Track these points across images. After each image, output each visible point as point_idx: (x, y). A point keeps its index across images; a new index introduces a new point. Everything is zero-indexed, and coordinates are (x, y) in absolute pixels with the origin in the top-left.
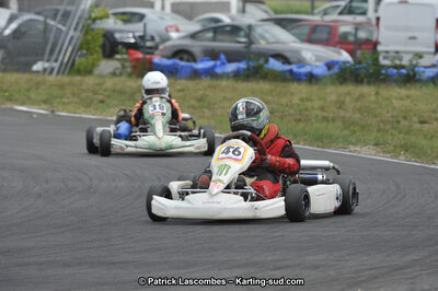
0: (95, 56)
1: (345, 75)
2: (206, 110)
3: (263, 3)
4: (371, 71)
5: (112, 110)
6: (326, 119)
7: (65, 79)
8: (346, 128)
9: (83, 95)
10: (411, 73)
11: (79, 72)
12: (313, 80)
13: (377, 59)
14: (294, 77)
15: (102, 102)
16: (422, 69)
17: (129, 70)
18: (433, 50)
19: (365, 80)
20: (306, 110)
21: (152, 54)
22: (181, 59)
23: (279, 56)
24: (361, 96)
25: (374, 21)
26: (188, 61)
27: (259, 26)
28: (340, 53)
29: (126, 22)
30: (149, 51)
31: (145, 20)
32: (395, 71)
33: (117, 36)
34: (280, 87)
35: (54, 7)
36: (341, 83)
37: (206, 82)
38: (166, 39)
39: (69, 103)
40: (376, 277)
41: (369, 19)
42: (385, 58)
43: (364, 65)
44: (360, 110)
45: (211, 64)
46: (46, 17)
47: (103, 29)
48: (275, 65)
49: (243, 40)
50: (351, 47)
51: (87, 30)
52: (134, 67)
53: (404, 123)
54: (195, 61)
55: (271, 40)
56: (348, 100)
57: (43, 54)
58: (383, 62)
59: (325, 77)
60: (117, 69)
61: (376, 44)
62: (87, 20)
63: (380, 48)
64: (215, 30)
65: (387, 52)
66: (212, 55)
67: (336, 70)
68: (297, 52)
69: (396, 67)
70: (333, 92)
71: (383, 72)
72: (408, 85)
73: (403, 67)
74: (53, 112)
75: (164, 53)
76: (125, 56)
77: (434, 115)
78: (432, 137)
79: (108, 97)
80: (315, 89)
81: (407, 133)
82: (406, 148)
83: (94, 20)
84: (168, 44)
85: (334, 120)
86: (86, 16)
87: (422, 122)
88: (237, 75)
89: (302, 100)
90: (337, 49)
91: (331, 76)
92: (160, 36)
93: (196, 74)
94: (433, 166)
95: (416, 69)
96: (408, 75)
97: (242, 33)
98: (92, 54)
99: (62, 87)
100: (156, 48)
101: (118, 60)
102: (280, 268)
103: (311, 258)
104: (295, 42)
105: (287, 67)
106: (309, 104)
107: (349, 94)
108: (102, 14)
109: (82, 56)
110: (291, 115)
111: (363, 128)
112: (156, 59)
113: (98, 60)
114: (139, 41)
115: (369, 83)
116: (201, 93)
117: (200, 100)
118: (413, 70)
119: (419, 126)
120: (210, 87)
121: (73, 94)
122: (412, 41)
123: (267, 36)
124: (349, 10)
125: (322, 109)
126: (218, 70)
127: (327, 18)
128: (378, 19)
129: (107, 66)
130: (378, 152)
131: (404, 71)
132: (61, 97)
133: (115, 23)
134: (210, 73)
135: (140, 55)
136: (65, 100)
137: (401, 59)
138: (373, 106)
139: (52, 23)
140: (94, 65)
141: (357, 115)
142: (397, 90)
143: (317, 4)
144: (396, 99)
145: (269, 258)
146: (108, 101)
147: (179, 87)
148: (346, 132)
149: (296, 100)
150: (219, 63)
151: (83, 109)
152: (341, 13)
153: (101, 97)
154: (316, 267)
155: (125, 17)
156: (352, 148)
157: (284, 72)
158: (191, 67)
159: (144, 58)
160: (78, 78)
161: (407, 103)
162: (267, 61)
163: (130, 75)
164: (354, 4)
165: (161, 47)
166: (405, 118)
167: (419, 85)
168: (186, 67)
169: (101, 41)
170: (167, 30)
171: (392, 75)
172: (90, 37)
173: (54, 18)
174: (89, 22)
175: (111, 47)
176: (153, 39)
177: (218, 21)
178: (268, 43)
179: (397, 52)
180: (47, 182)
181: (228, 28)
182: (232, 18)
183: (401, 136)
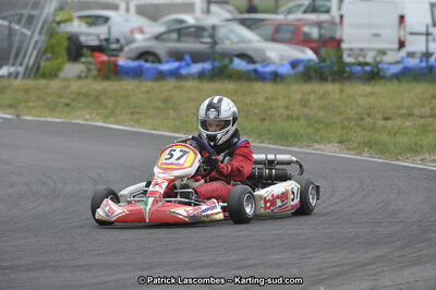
0: (60, 60)
1: (310, 74)
2: (171, 112)
3: (227, 3)
4: (336, 68)
5: (77, 113)
6: (290, 118)
7: (31, 83)
8: (310, 126)
9: (49, 99)
10: (375, 70)
11: (44, 76)
12: (278, 79)
13: (341, 57)
14: (259, 76)
15: (67, 105)
16: (385, 66)
17: (94, 72)
18: (396, 46)
19: (330, 78)
20: (271, 109)
21: (117, 56)
22: (146, 61)
23: (243, 56)
24: (326, 94)
25: (338, 20)
26: (153, 62)
27: (223, 26)
28: (304, 52)
29: (91, 24)
30: (114, 53)
31: (110, 23)
32: (359, 68)
33: (83, 39)
34: (244, 86)
35: (18, 11)
36: (306, 82)
37: (171, 83)
38: (131, 41)
39: (35, 107)
40: (339, 274)
41: (333, 18)
42: (349, 55)
43: (328, 63)
44: (324, 108)
45: (175, 65)
46: (11, 22)
47: (68, 33)
48: (239, 64)
49: (208, 40)
50: (315, 45)
51: (52, 34)
52: (99, 70)
53: (368, 120)
54: (160, 62)
55: (236, 40)
56: (312, 97)
57: (8, 59)
58: (347, 59)
59: (289, 75)
60: (82, 72)
61: (339, 42)
62: (51, 23)
63: (344, 46)
64: (179, 31)
65: (351, 50)
66: (177, 56)
67: (300, 68)
68: (262, 51)
69: (360, 64)
70: (298, 91)
71: (348, 69)
72: (373, 82)
73: (367, 64)
74: (18, 116)
75: (129, 55)
76: (90, 59)
77: (397, 111)
78: (395, 134)
79: (73, 100)
80: (280, 87)
81: (371, 130)
82: (370, 145)
83: (59, 23)
84: (134, 45)
85: (298, 119)
86: (51, 19)
87: (386, 119)
88: (201, 76)
89: (267, 99)
90: (301, 47)
91: (295, 75)
92: (126, 38)
93: (161, 76)
94: (396, 163)
95: (380, 66)
96: (372, 72)
97: (206, 34)
98: (56, 58)
99: (27, 91)
100: (121, 49)
101: (84, 63)
102: (243, 267)
103: (275, 257)
104: (258, 41)
105: (251, 67)
106: (274, 103)
107: (313, 92)
108: (66, 17)
109: (47, 59)
110: (256, 114)
111: (327, 125)
112: (122, 62)
113: (63, 63)
114: (104, 43)
115: (333, 81)
116: (166, 94)
117: (165, 101)
118: (377, 67)
119: (382, 122)
120: (175, 87)
121: (38, 98)
122: (376, 38)
123: (232, 36)
124: (313, 9)
125: (287, 108)
126: (184, 71)
127: (291, 17)
128: (342, 17)
129: (72, 69)
130: (342, 149)
131: (368, 68)
132: (26, 102)
133: (80, 26)
134: (175, 74)
135: (104, 58)
136: (31, 104)
137: (365, 56)
138: (336, 103)
139: (17, 27)
140: (59, 69)
141: (322, 113)
142: (362, 87)
143: (281, 3)
144: (361, 96)
145: (233, 258)
146: (73, 104)
147: (144, 89)
148: (310, 130)
149: (260, 99)
150: (183, 63)
151: (48, 113)
152: (305, 12)
153: (66, 101)
154: (279, 266)
155: (90, 20)
156: (316, 146)
157: (249, 72)
158: (156, 68)
159: (109, 61)
160: (43, 82)
161: (371, 100)
162: (231, 61)
163: (95, 78)
164: (318, 3)
165: (126, 49)
166: (369, 115)
167: (382, 82)
168: (151, 69)
169: (65, 44)
170: (132, 32)
171: (356, 73)
172: (54, 41)
173: (19, 22)
174: (54, 25)
175: (76, 50)
176: (118, 41)
177: (182, 22)
178: (232, 43)
179: (361, 50)
180: (11, 186)
181: (192, 30)
182: (196, 19)
183: (365, 133)
